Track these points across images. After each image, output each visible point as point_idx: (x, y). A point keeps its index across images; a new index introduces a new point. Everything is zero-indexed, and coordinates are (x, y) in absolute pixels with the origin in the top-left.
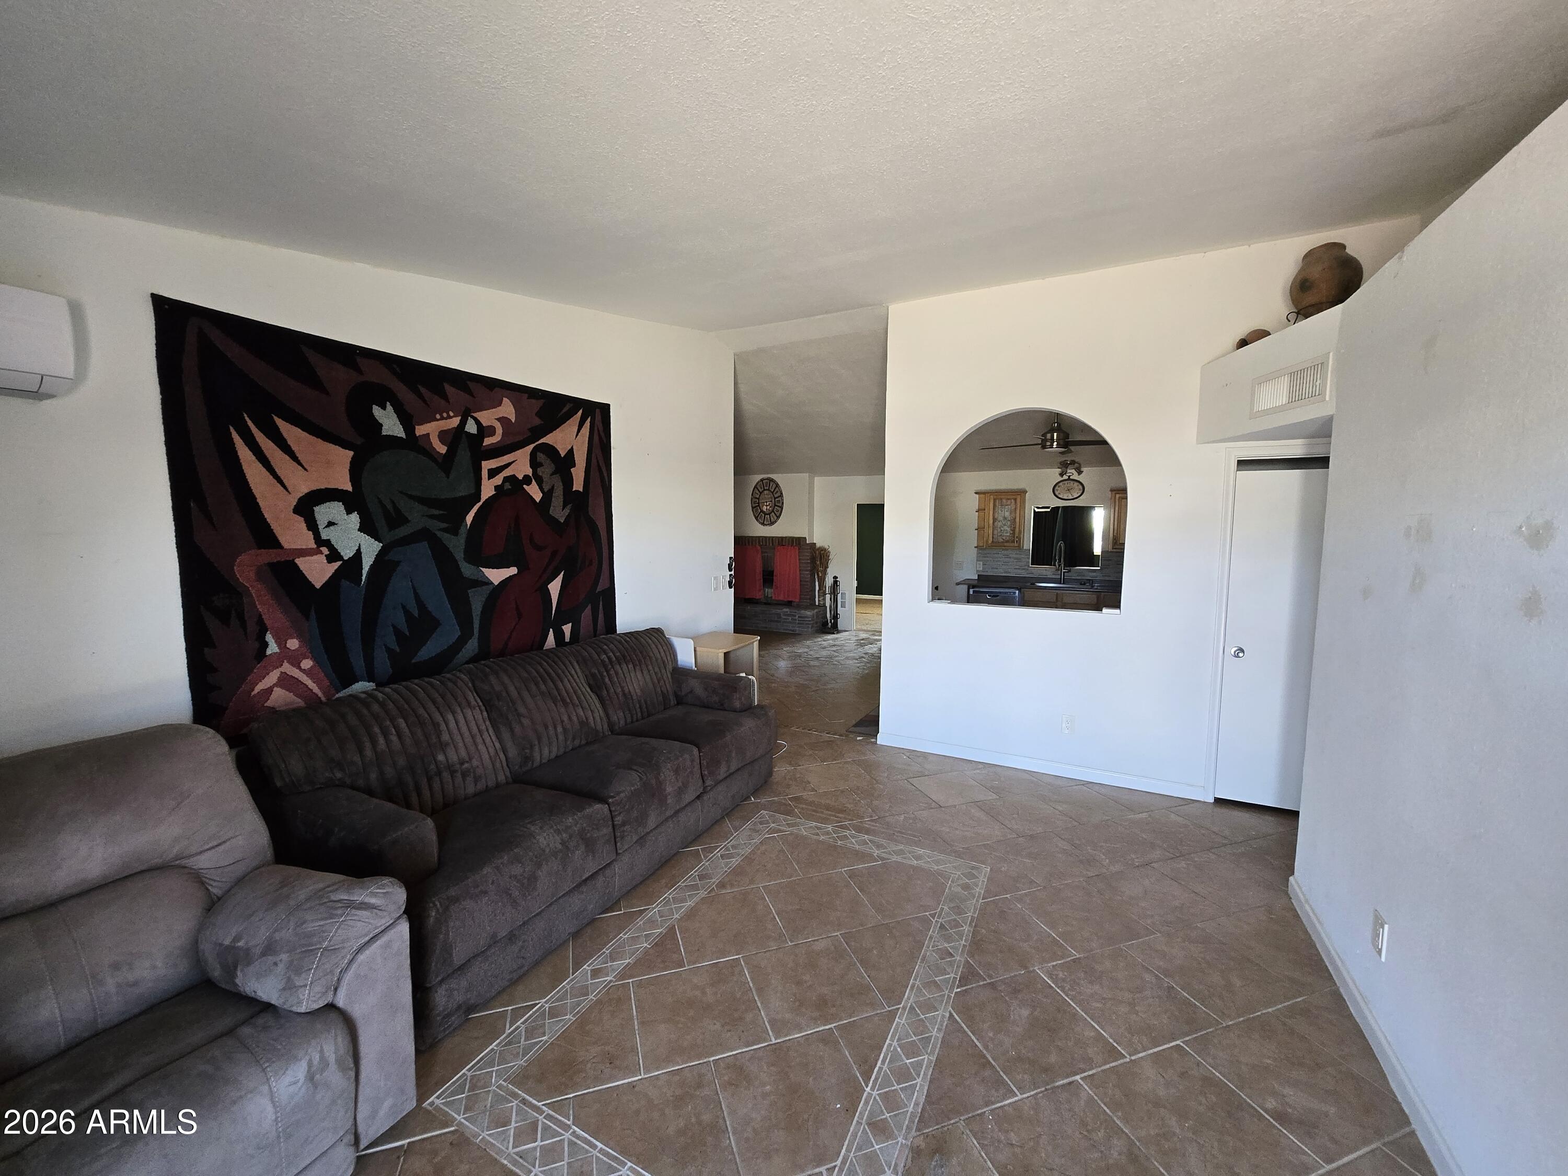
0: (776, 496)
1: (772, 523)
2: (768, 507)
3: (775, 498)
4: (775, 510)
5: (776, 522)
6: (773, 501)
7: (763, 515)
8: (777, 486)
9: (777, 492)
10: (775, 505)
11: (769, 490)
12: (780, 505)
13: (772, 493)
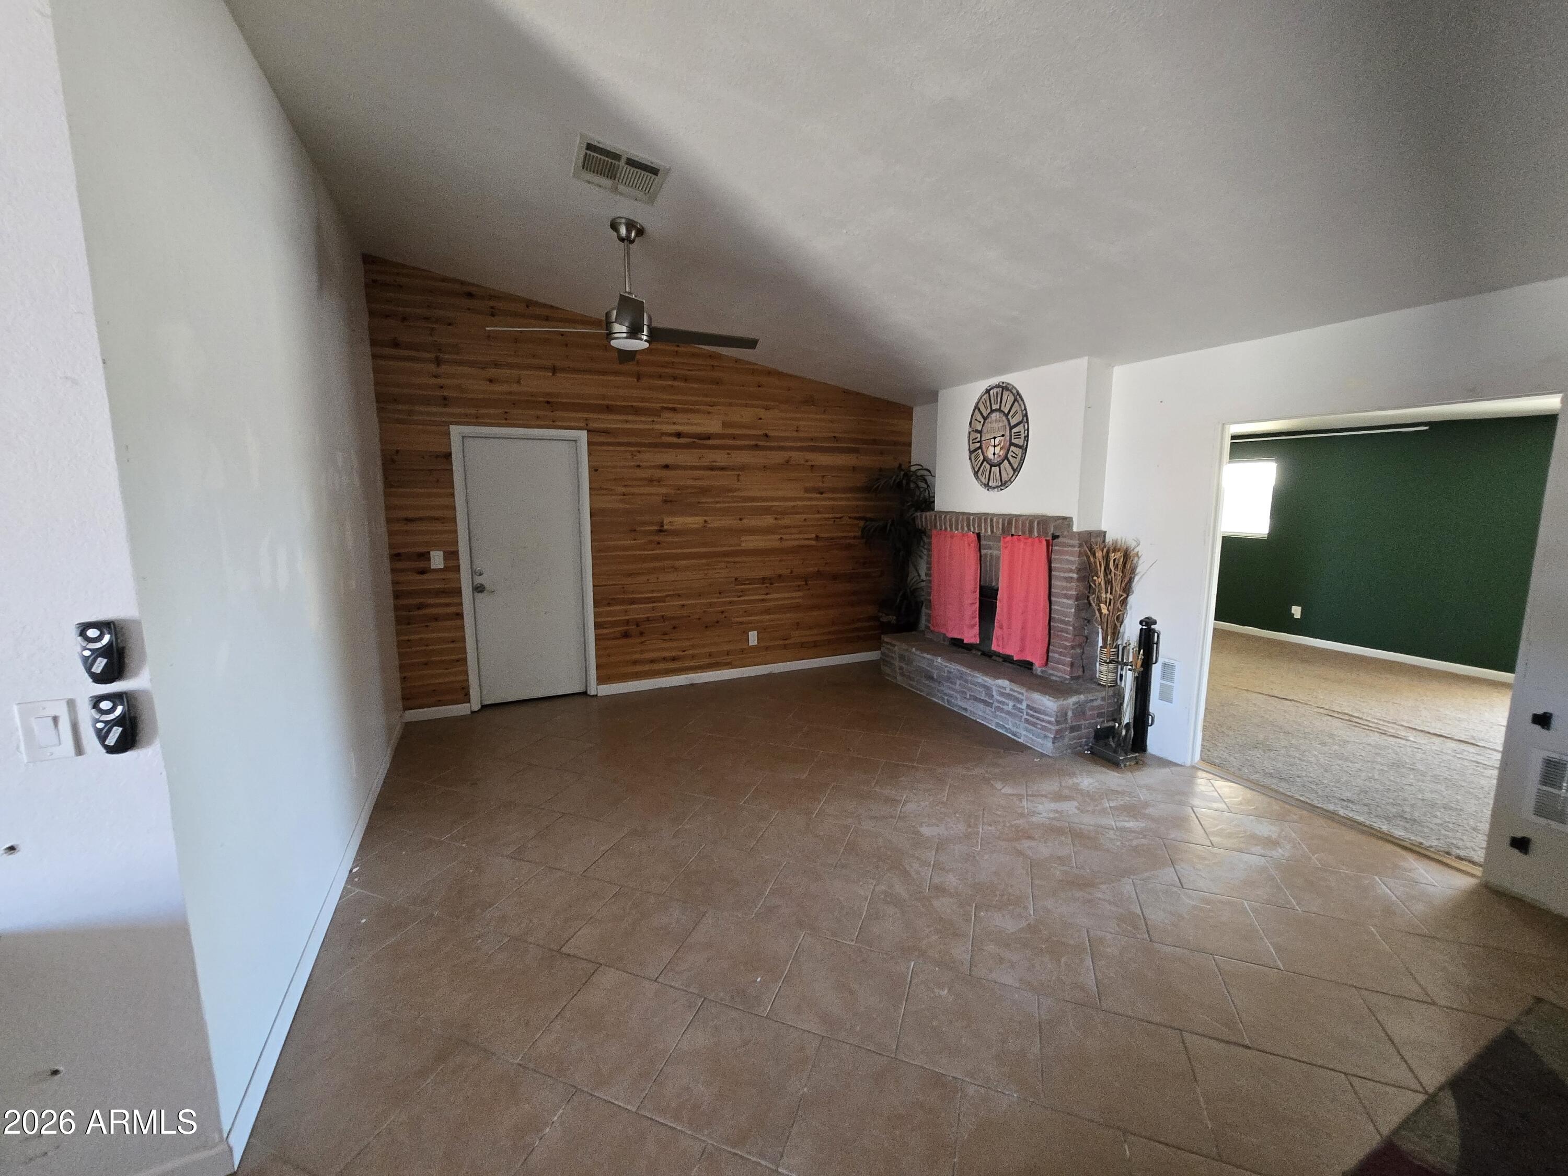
0: (1013, 422)
1: (1004, 484)
2: (997, 449)
3: (1011, 428)
4: (1009, 456)
5: (1010, 481)
6: (1008, 433)
7: (988, 467)
8: (1015, 400)
9: (1016, 413)
10: (1011, 444)
11: (999, 410)
12: (1020, 442)
13: (1007, 415)
